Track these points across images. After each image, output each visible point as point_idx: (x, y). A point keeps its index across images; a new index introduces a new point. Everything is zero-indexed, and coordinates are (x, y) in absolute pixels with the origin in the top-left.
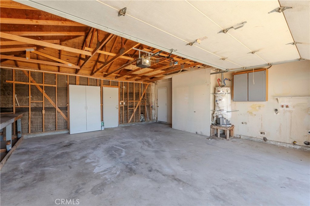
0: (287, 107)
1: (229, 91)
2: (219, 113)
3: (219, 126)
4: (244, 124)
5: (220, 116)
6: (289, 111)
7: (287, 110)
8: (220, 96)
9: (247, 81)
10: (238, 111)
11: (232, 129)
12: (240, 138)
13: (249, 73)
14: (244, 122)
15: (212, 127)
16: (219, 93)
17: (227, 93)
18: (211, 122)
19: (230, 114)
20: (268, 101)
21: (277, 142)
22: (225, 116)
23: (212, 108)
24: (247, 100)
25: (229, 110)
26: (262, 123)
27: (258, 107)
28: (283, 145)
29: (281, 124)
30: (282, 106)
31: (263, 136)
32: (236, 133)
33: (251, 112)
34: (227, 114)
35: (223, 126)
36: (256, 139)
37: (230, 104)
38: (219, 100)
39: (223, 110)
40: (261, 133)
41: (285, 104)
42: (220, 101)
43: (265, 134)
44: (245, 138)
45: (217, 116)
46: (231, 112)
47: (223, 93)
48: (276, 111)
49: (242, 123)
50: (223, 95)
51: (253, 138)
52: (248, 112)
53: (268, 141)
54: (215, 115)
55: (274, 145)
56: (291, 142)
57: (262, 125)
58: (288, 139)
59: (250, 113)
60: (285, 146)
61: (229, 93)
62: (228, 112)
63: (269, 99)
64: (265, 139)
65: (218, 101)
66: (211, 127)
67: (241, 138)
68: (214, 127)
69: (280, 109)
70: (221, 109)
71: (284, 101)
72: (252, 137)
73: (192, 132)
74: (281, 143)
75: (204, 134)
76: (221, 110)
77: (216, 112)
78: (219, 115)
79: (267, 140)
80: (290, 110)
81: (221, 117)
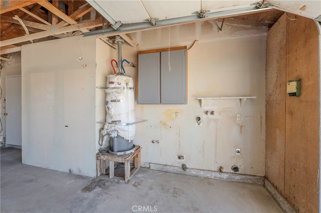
0: (212, 113)
1: (131, 84)
2: (112, 127)
3: (112, 154)
4: (155, 144)
5: (114, 135)
6: (215, 120)
7: (211, 118)
8: (112, 92)
9: (159, 66)
10: (147, 120)
11: (137, 155)
12: (149, 168)
13: (162, 52)
14: (155, 140)
15: (99, 158)
16: (112, 86)
17: (126, 87)
18: (98, 147)
19: (132, 128)
20: (187, 103)
21: (199, 171)
22: (122, 134)
23: (99, 117)
24: (159, 102)
25: (131, 120)
26: (179, 141)
27: (174, 115)
28: (207, 175)
29: (204, 141)
30: (207, 113)
31: (182, 161)
32: (143, 160)
33: (165, 123)
34: (126, 128)
35: (119, 154)
36: (172, 168)
37: (133, 109)
38: (112, 101)
39: (119, 121)
40: (179, 158)
41: (210, 109)
42: (113, 103)
43: (183, 159)
44: (157, 167)
45: (108, 134)
46: (134, 125)
47: (120, 86)
48: (199, 120)
49: (153, 142)
50: (119, 90)
51: (167, 167)
52: (161, 122)
53: (188, 170)
54: (104, 132)
55: (197, 176)
56: (216, 168)
57: (179, 144)
58: (213, 163)
59: (163, 125)
60: (209, 176)
61: (131, 88)
62: (128, 124)
63: (189, 101)
64: (184, 167)
65: (110, 102)
66: (97, 159)
67: (151, 168)
68: (102, 157)
69: (203, 117)
70: (115, 120)
71: (208, 104)
72: (166, 165)
73: (61, 170)
74: (205, 172)
75: (85, 173)
76: (115, 122)
77: (106, 127)
78: (112, 131)
79: (186, 168)
80: (215, 118)
81: (116, 135)
